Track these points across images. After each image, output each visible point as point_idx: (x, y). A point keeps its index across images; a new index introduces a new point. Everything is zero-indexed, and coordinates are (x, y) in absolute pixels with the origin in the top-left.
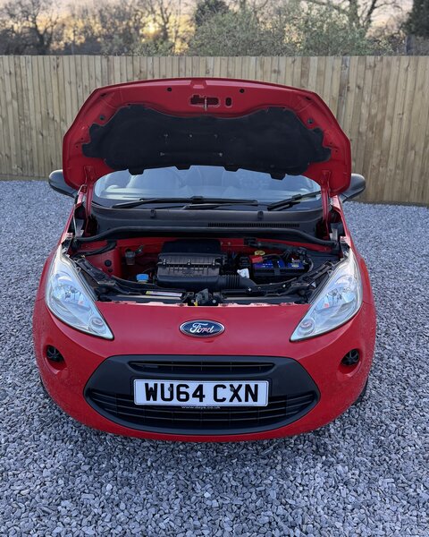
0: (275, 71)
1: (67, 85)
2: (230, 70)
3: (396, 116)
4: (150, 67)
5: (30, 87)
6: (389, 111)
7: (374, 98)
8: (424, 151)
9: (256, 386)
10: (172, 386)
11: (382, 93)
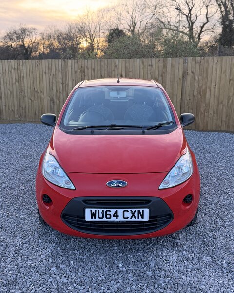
0: (150, 66)
1: (44, 74)
2: (127, 65)
3: (212, 87)
4: (86, 65)
5: (25, 75)
6: (209, 84)
7: (201, 78)
8: (227, 104)
9: (143, 211)
10: (103, 211)
11: (205, 75)
